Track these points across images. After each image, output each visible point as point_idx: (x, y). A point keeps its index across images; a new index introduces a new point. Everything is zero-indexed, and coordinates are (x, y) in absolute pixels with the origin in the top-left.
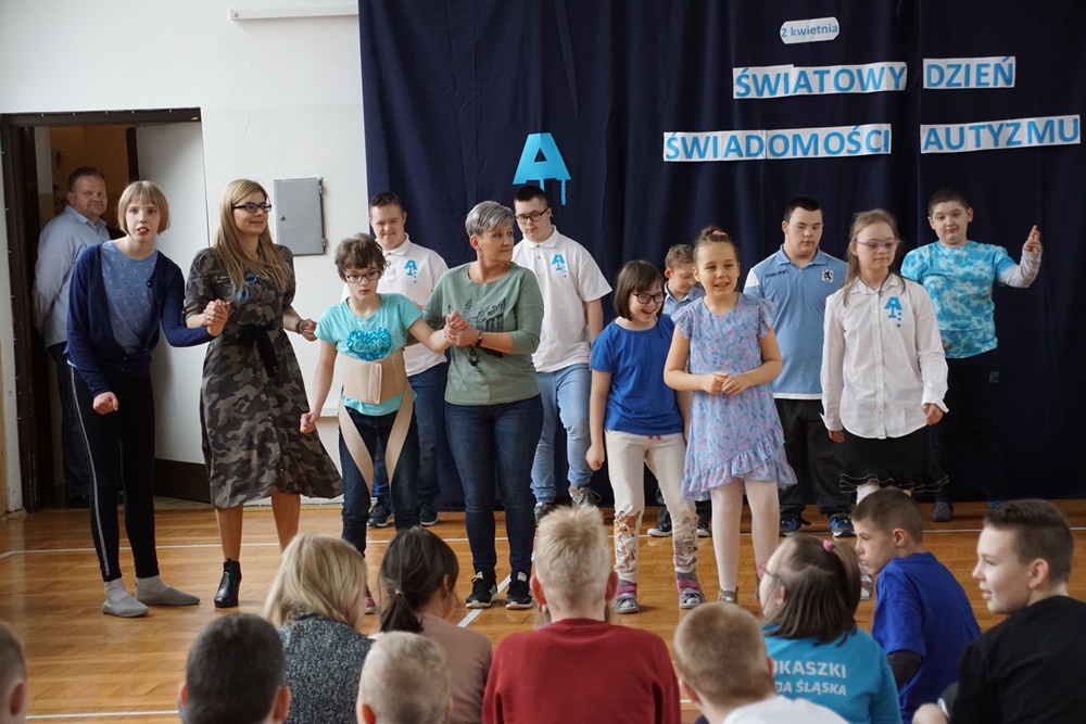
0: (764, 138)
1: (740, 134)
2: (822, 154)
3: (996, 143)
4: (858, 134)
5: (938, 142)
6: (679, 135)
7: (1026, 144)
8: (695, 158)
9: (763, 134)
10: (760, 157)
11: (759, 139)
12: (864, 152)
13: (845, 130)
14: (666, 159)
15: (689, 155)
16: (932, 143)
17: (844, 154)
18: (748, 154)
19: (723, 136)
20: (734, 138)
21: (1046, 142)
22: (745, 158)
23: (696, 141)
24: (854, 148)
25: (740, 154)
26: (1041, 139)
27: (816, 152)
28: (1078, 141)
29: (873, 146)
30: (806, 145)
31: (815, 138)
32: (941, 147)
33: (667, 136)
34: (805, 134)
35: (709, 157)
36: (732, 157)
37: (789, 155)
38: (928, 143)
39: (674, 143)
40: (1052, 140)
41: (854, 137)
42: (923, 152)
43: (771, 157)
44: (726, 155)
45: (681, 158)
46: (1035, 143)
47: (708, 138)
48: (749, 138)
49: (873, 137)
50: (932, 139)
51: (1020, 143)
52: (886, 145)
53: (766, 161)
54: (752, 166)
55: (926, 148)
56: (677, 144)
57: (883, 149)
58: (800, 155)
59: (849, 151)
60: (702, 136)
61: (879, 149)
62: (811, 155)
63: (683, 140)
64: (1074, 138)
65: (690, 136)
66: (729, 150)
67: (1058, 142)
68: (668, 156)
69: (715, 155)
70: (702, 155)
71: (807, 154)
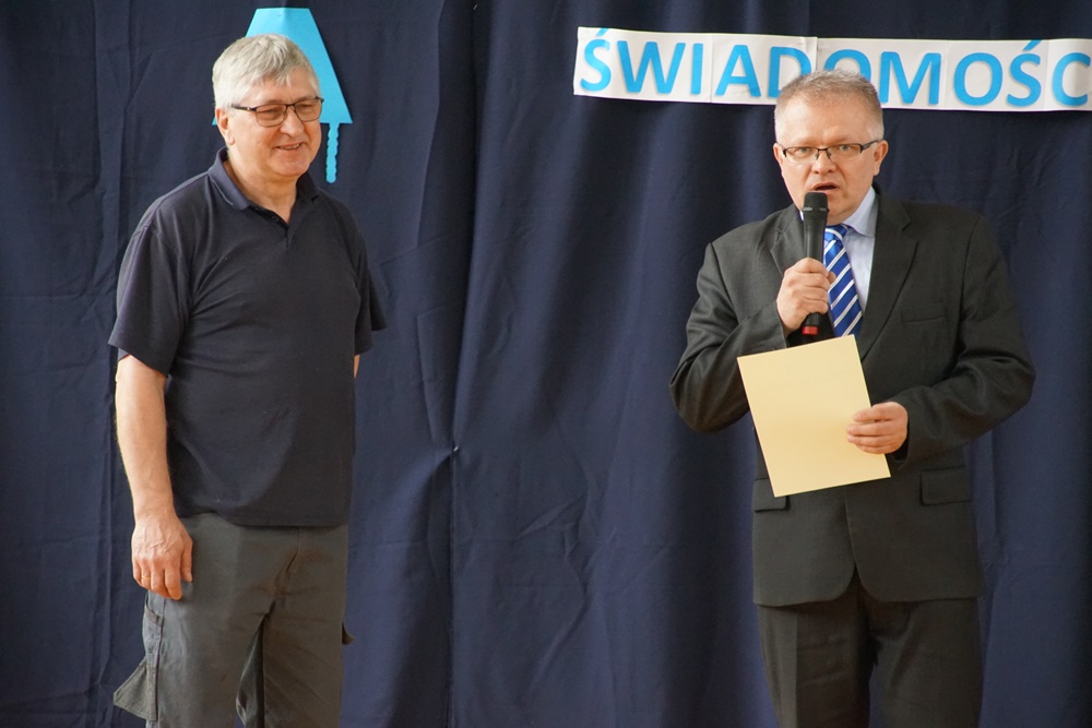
0: (812, 56)
1: (758, 45)
2: (948, 102)
4: (1036, 60)
6: (614, 35)
8: (648, 93)
9: (809, 45)
11: (801, 58)
12: (1048, 103)
13: (1007, 50)
14: (578, 91)
15: (632, 83)
17: (999, 105)
18: (773, 91)
19: (718, 46)
20: (742, 51)
22: (764, 100)
23: (651, 52)
24: (1022, 92)
25: (755, 91)
27: (933, 97)
29: (1069, 89)
30: (910, 81)
31: (933, 62)
33: (585, 35)
34: (912, 52)
35: (680, 93)
36: (736, 95)
39: (599, 53)
41: (1027, 68)
44: (721, 91)
45: (615, 90)
47: (680, 48)
48: (776, 54)
49: (1071, 69)
56: (609, 57)
59: (1011, 100)
60: (667, 41)
61: (1082, 99)
62: (921, 103)
63: (623, 48)
65: (637, 40)
66: (728, 78)
68: (584, 84)
69: (696, 90)
70: (664, 86)
71: (911, 100)
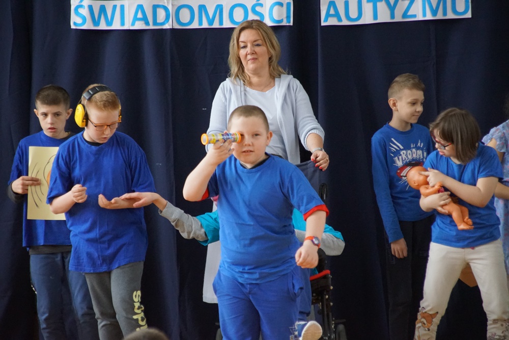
0: (170, 8)
1: (147, 4)
2: (227, 24)
3: (393, 16)
4: (261, 5)
5: (337, 15)
6: (86, 2)
7: (420, 17)
8: (103, 26)
9: (169, 4)
10: (167, 26)
11: (166, 8)
14: (73, 27)
15: (96, 22)
16: (332, 16)
18: (155, 23)
19: (130, 5)
20: (140, 7)
21: (440, 16)
22: (151, 27)
23: (103, 9)
25: (147, 23)
26: (434, 12)
27: (221, 22)
28: (469, 15)
29: (276, 17)
30: (211, 16)
31: (220, 8)
32: (340, 20)
33: (74, 3)
35: (116, 26)
36: (139, 26)
37: (195, 25)
38: (328, 15)
39: (81, 11)
40: (445, 13)
41: (258, 9)
42: (323, 24)
43: (177, 26)
44: (133, 24)
45: (89, 26)
46: (429, 17)
47: (115, 7)
48: (155, 7)
49: (276, 8)
50: (332, 12)
51: (415, 16)
52: (288, 17)
53: (173, 31)
54: (159, 35)
55: (326, 20)
56: (84, 12)
57: (285, 20)
58: (205, 25)
60: (109, 4)
61: (281, 21)
62: (216, 25)
63: (91, 8)
64: (465, 12)
65: (97, 4)
66: (136, 19)
67: (451, 16)
68: (75, 24)
69: (123, 24)
70: (109, 23)
71: (212, 25)
